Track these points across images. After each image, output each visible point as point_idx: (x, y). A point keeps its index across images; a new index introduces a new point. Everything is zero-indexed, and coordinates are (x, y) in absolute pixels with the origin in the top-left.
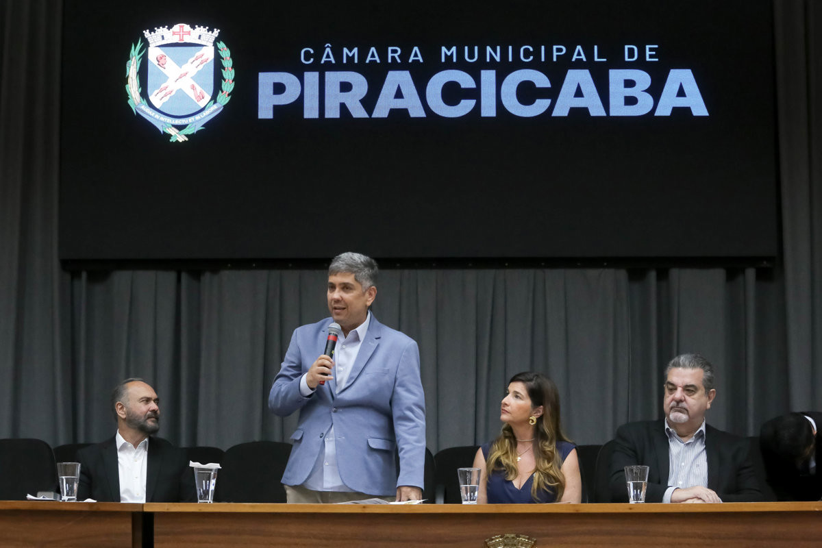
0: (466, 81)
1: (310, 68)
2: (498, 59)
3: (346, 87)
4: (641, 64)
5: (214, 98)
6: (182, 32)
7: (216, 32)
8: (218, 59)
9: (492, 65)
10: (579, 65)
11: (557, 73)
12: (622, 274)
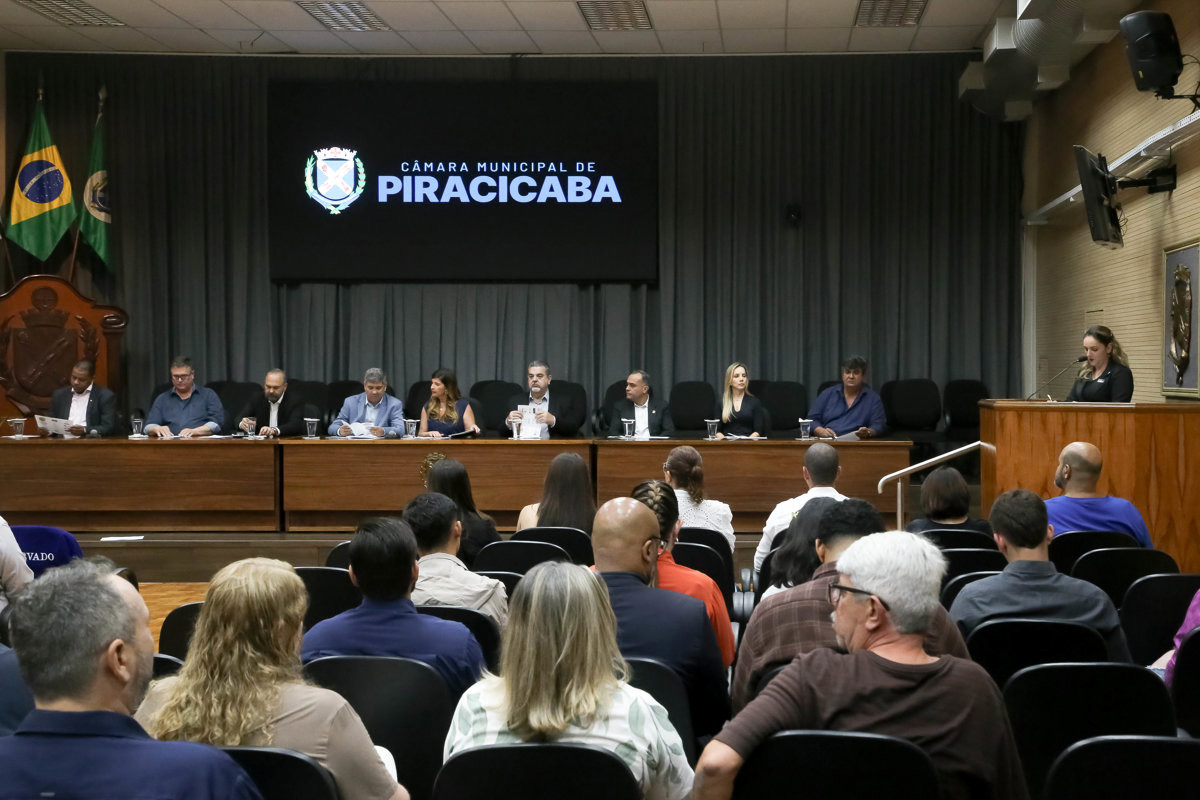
0: (491, 182)
1: (407, 174)
2: (508, 170)
3: (426, 185)
4: (585, 173)
5: (354, 190)
6: (335, 152)
7: (355, 152)
8: (356, 168)
9: (505, 173)
10: (552, 174)
11: (540, 178)
12: (575, 287)
